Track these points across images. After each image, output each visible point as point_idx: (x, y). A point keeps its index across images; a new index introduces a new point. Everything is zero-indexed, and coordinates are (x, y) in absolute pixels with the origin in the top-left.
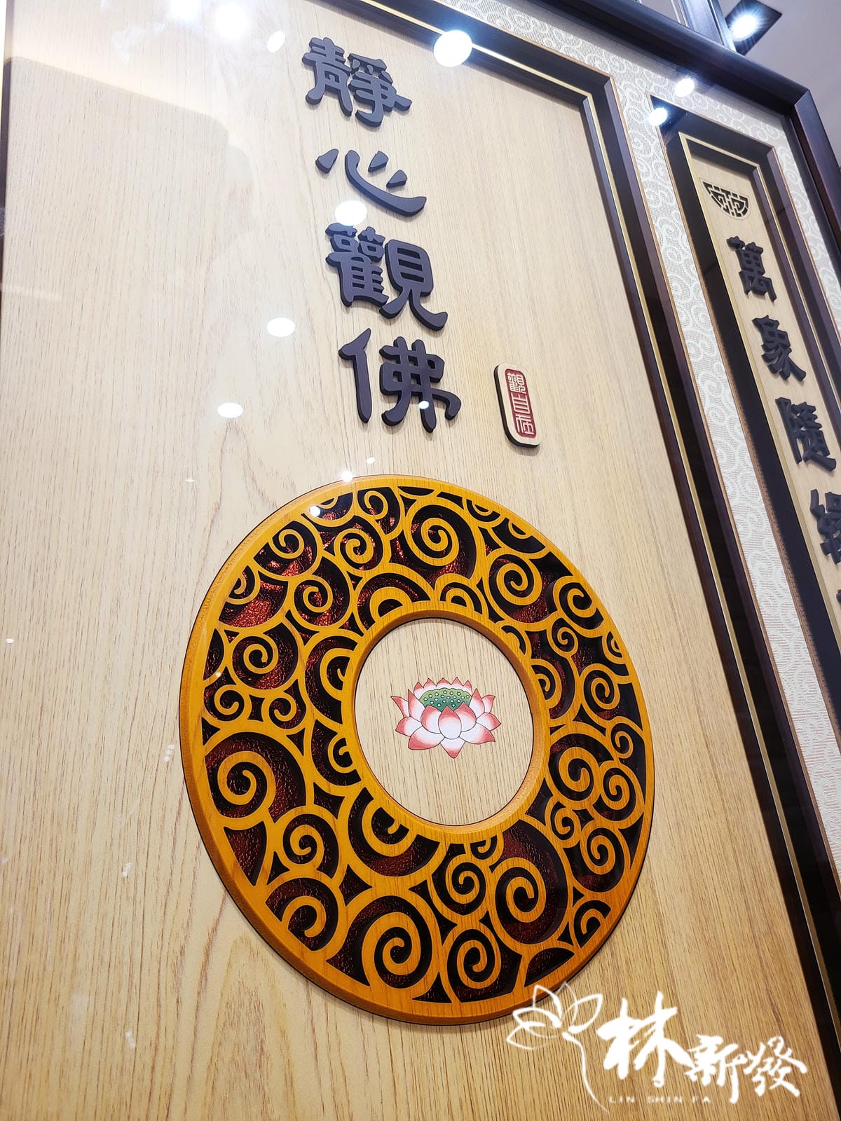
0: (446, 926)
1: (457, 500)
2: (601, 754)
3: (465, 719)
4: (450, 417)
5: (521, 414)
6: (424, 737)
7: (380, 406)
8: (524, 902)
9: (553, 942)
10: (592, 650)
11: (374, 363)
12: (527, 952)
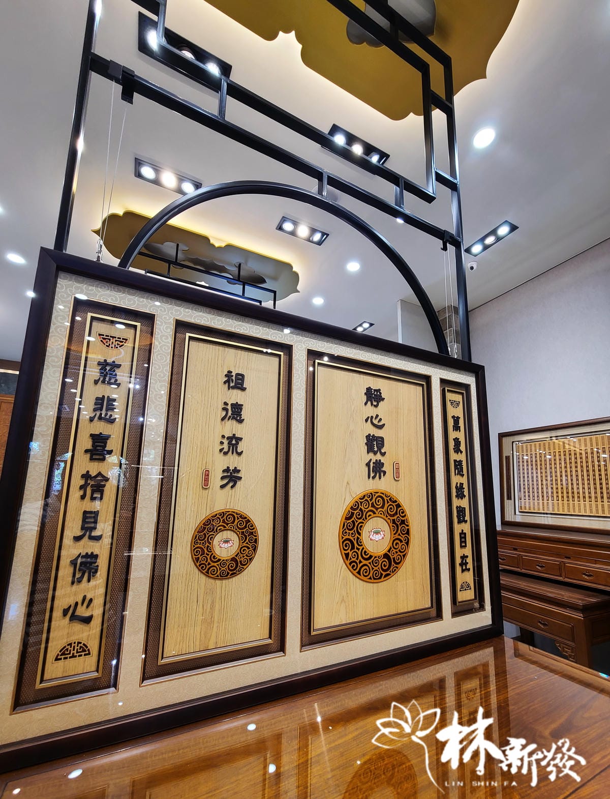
0: (373, 569)
1: (383, 494)
2: (401, 541)
3: (379, 535)
4: (384, 475)
5: (397, 473)
6: (373, 538)
7: (372, 475)
8: (385, 566)
9: (388, 572)
10: (403, 522)
11: (372, 465)
12: (384, 573)
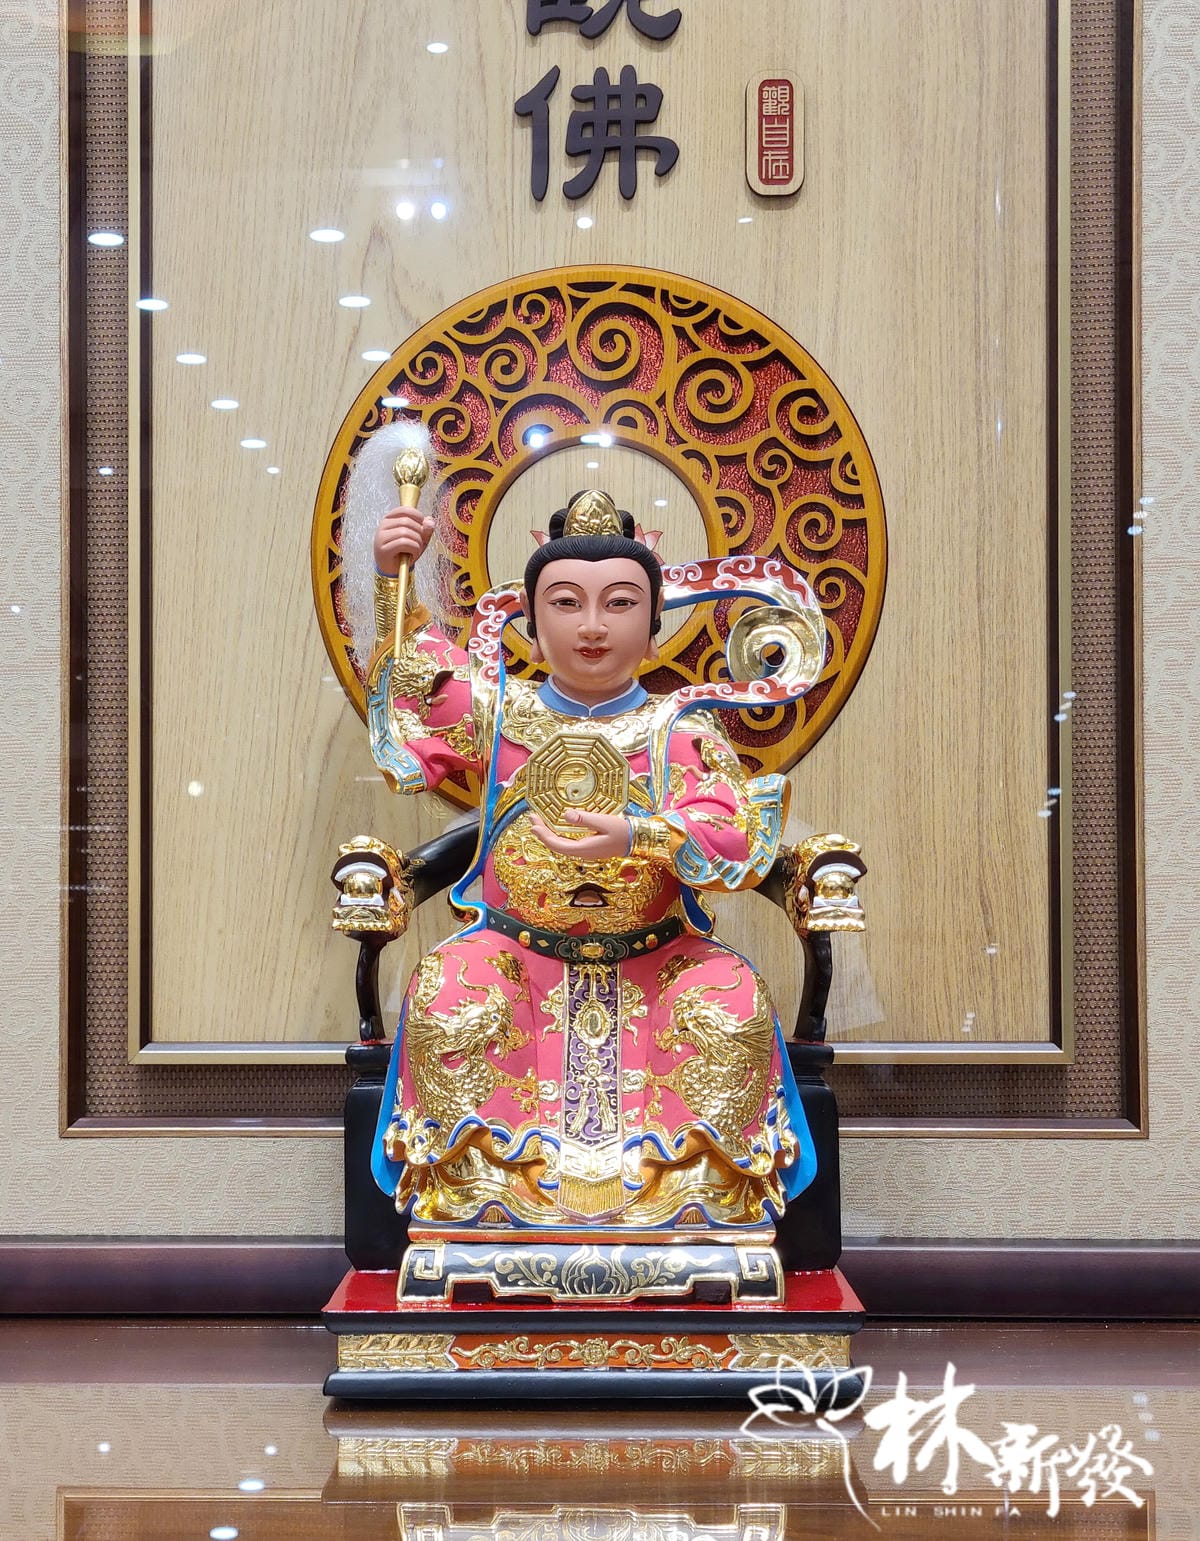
1: (647, 291)
4: (663, 173)
5: (772, 149)
7: (563, 170)
10: (813, 475)
11: (561, 111)
